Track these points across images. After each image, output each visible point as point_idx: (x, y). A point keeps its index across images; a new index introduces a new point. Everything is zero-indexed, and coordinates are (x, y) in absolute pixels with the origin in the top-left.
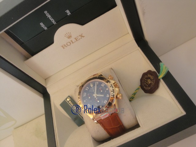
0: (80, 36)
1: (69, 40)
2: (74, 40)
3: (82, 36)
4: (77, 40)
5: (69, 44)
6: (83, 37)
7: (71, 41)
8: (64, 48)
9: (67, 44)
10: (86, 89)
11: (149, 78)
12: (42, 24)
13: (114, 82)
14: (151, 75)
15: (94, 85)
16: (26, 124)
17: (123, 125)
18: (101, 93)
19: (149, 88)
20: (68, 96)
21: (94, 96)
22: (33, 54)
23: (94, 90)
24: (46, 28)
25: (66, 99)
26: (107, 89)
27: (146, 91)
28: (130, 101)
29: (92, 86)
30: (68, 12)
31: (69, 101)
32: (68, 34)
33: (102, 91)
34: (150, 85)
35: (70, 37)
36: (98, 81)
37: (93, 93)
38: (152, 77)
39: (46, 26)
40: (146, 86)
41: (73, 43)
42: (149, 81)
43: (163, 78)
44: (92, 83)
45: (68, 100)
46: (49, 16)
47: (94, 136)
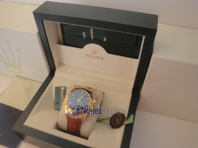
0: (102, 57)
1: (93, 55)
2: (96, 57)
3: (102, 58)
4: (97, 58)
5: (91, 56)
6: (103, 60)
7: (94, 56)
8: (86, 56)
9: (90, 56)
10: (77, 92)
11: (119, 118)
12: (84, 33)
13: (95, 102)
14: (122, 117)
15: (83, 94)
16: (25, 79)
17: (80, 130)
18: (83, 102)
19: (114, 124)
20: (64, 86)
21: (77, 100)
22: (65, 44)
23: (81, 97)
24: (84, 37)
25: (62, 87)
26: (88, 103)
27: (111, 124)
28: (97, 121)
29: (82, 93)
30: (105, 39)
31: (62, 90)
32: (95, 51)
33: (84, 101)
34: (115, 122)
35: (95, 53)
36: (87, 94)
37: (79, 98)
38: (121, 119)
39: (86, 36)
40: (113, 121)
41: (94, 58)
42: (117, 120)
43: (126, 125)
44: (83, 91)
45: (63, 88)
46: (92, 32)
47: (59, 122)
